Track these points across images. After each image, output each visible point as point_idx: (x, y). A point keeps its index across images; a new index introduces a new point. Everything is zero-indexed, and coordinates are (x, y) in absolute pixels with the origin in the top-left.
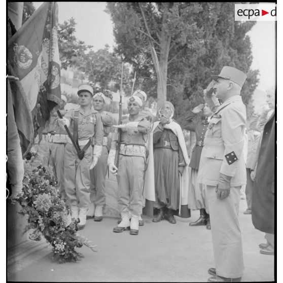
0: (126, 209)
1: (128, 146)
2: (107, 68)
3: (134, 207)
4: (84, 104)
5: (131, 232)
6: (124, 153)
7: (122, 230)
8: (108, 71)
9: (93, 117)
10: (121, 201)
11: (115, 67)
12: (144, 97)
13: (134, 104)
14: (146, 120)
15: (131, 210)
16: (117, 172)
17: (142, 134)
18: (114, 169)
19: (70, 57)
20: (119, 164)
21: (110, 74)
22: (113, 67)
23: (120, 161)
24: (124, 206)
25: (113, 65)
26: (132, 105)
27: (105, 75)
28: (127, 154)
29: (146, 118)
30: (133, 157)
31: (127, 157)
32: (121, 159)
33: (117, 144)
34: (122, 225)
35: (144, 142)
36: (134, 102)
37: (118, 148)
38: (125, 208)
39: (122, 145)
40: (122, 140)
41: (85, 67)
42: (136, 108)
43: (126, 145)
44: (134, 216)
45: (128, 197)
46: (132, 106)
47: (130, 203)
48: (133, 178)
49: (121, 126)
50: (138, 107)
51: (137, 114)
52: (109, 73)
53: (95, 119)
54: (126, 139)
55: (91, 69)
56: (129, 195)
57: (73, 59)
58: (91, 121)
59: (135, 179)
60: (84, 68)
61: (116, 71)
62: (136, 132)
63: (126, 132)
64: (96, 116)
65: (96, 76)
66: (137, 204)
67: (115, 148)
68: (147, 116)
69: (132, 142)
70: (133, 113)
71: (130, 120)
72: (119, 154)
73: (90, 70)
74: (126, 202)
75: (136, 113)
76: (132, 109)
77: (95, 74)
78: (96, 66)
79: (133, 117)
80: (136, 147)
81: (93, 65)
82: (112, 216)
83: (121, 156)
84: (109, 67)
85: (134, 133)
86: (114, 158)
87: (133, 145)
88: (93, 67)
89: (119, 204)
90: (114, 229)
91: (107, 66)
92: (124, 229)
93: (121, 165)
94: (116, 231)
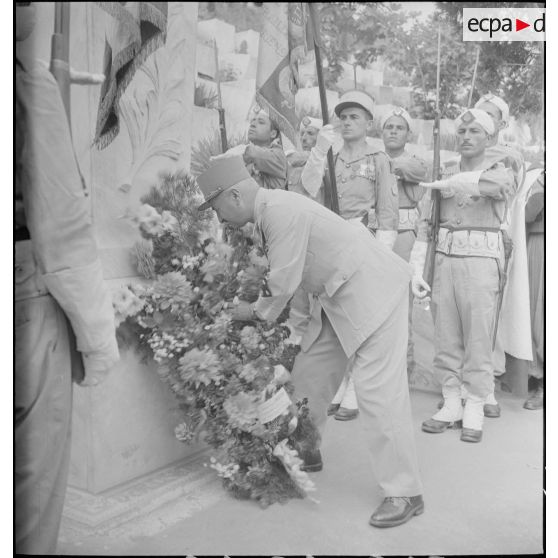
0: (453, 381)
1: (455, 233)
2: (451, 58)
3: (473, 378)
4: (349, 136)
5: (463, 435)
6: (446, 251)
7: (442, 427)
8: (454, 63)
9: (368, 162)
10: (441, 361)
11: (469, 53)
12: (501, 113)
13: (473, 131)
14: (501, 167)
15: (467, 383)
16: (429, 294)
17: (491, 201)
18: (422, 288)
19: (371, 40)
20: (436, 276)
21: (458, 69)
22: (465, 54)
23: (437, 268)
24: (449, 373)
25: (463, 50)
26: (468, 132)
27: (447, 73)
28: (453, 252)
29: (501, 161)
30: (468, 259)
31: (454, 259)
32: (439, 264)
33: (430, 228)
34: (443, 416)
35: (497, 222)
36: (471, 126)
37: (433, 238)
38: (451, 377)
39: (443, 232)
40: (443, 217)
41: (404, 59)
42: (478, 139)
43: (452, 230)
44: (472, 397)
45: (457, 353)
46: (467, 135)
47: (462, 367)
48: (469, 308)
49: (437, 184)
50: (482, 135)
51: (480, 153)
52: (455, 67)
53: (372, 168)
54: (450, 215)
55: (418, 62)
56: (462, 347)
57: (378, 43)
58: (362, 173)
59: (473, 313)
60: (401, 63)
61: (470, 61)
62: (476, 198)
63: (451, 198)
64: (374, 161)
65: (427, 76)
66: (479, 371)
67: (426, 238)
68: (503, 157)
69: (466, 223)
70: (469, 152)
71: (462, 169)
72: (434, 251)
73: (416, 64)
74: (454, 364)
75: (477, 150)
76: (466, 141)
77: (424, 73)
78: (427, 54)
79: (468, 162)
80: (477, 236)
81: (420, 55)
82: (428, 389)
83: (439, 257)
84: (456, 55)
85: (471, 201)
86: (423, 261)
87: (469, 229)
88: (422, 58)
89: (436, 366)
90: (424, 425)
91: (449, 53)
92: (448, 425)
93: (439, 279)
94: (429, 429)
